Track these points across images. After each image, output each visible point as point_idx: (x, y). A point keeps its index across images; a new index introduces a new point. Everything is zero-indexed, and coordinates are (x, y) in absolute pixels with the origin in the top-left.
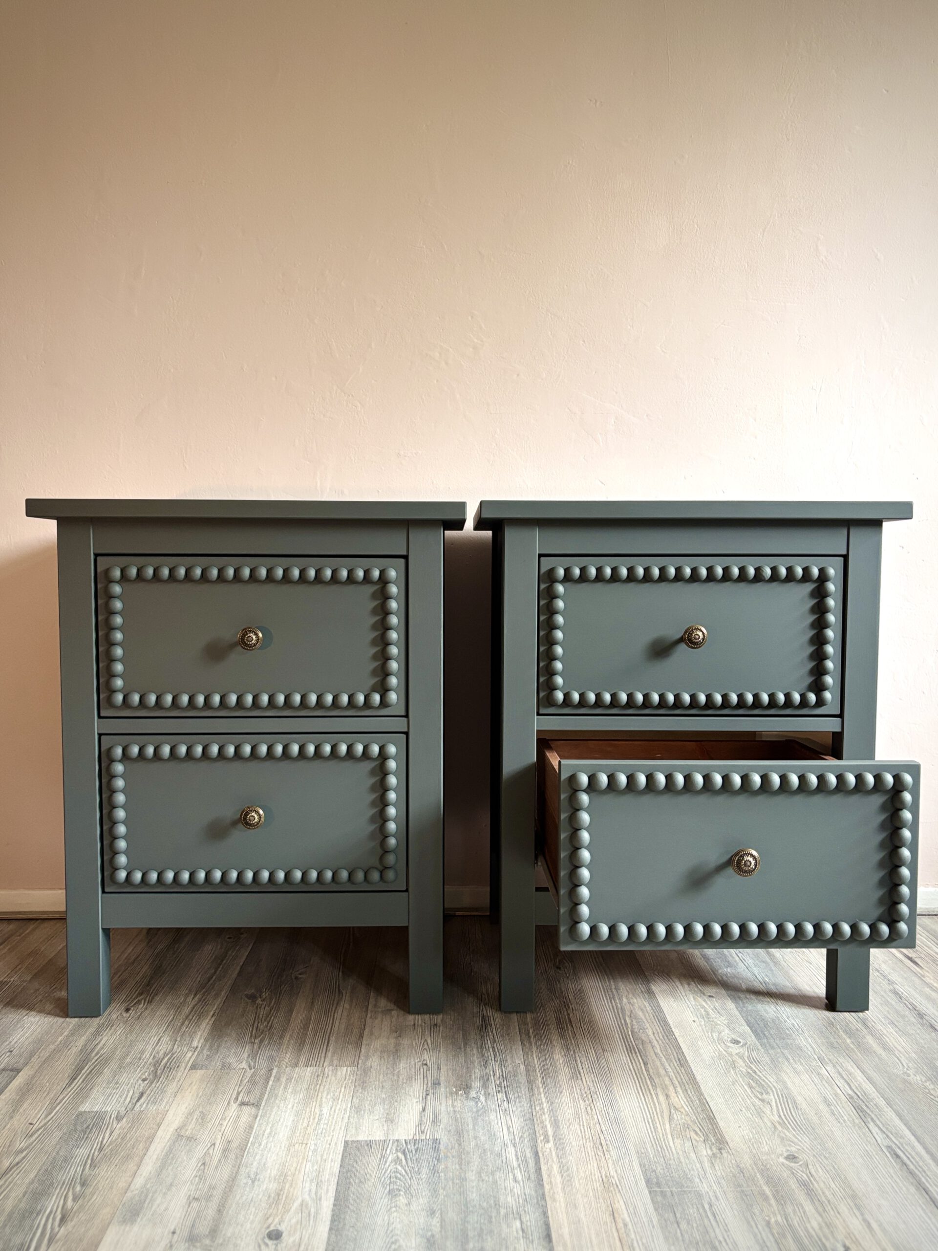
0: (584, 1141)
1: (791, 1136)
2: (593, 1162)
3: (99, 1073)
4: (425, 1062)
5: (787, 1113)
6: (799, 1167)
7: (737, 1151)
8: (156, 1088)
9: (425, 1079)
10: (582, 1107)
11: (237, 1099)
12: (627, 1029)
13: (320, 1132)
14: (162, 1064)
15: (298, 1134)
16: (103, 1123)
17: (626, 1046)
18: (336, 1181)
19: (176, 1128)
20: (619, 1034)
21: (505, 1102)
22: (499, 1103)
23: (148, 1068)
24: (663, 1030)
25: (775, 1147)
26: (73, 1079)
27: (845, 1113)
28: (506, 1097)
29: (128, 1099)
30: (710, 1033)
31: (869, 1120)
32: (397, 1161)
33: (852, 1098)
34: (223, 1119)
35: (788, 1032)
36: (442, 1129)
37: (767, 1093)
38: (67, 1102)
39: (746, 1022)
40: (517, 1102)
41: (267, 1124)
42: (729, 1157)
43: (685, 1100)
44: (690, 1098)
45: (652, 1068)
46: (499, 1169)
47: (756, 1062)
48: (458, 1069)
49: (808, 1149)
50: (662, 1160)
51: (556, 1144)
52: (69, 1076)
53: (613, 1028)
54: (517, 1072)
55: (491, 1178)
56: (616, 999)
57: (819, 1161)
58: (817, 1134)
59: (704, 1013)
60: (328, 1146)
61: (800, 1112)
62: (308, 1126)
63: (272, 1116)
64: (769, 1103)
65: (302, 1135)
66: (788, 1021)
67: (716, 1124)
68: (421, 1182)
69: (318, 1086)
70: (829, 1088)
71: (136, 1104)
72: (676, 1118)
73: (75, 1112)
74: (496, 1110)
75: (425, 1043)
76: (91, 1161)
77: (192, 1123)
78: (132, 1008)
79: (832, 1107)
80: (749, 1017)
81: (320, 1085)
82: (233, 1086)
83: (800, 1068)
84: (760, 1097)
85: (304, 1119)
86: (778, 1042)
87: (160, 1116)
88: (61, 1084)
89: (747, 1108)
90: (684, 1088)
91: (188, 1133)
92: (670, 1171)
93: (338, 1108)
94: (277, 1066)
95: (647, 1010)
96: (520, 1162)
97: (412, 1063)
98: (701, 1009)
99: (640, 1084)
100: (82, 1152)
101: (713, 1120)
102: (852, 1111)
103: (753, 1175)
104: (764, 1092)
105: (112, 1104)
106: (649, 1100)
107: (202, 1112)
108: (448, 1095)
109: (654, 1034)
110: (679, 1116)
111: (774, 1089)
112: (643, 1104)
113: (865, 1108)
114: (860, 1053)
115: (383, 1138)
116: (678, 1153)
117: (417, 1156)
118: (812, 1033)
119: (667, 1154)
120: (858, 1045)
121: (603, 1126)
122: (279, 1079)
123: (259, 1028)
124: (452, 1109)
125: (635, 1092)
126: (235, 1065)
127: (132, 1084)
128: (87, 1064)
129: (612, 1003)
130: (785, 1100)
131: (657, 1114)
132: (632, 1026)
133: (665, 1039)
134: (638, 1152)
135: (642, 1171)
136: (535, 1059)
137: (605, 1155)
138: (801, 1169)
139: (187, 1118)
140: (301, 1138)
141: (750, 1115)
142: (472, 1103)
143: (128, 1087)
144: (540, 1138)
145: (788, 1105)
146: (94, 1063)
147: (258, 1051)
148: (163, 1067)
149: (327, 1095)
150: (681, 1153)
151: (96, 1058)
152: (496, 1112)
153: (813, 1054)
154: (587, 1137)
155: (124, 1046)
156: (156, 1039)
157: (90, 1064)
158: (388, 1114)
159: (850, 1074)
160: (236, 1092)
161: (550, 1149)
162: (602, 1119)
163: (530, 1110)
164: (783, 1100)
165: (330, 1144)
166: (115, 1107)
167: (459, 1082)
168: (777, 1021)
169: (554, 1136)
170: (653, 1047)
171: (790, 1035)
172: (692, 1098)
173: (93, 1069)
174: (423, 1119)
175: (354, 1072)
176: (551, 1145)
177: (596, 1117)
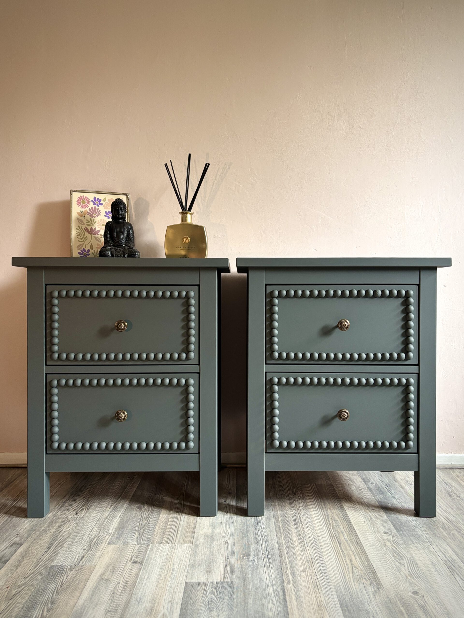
0: (308, 584)
1: (415, 582)
2: (313, 594)
3: (62, 546)
4: (227, 542)
5: (413, 570)
6: (419, 598)
7: (387, 590)
8: (90, 554)
9: (227, 551)
10: (307, 566)
11: (131, 560)
12: (330, 526)
13: (173, 577)
14: (93, 541)
15: (162, 578)
16: (63, 572)
17: (329, 534)
18: (181, 603)
19: (100, 575)
20: (326, 528)
21: (268, 563)
22: (265, 563)
23: (86, 544)
24: (349, 526)
25: (407, 587)
26: (48, 549)
27: (443, 570)
28: (268, 560)
29: (76, 560)
30: (373, 528)
31: (455, 573)
32: (212, 593)
33: (446, 562)
34: (124, 570)
35: (413, 528)
36: (235, 576)
37: (403, 559)
38: (45, 561)
39: (391, 523)
40: (274, 563)
41: (146, 572)
42: (383, 592)
43: (360, 563)
44: (363, 562)
45: (343, 546)
46: (265, 598)
47: (396, 544)
48: (243, 545)
49: (425, 589)
50: (349, 594)
51: (294, 585)
52: (46, 547)
53: (323, 525)
54: (274, 548)
55: (260, 603)
56: (324, 510)
57: (430, 595)
58: (428, 580)
59: (369, 518)
60: (177, 585)
61: (420, 570)
62: (167, 574)
63: (149, 569)
64: (403, 565)
65: (164, 579)
66: (413, 522)
67: (376, 575)
68: (224, 604)
69: (172, 554)
70: (434, 557)
71: (80, 562)
72: (356, 572)
73: (49, 566)
74: (263, 567)
75: (227, 532)
76: (57, 591)
77: (108, 572)
78: (79, 513)
79: (436, 567)
80: (393, 520)
81: (173, 553)
82: (129, 553)
83: (419, 546)
84: (399, 561)
85: (165, 570)
86: (408, 533)
87: (92, 568)
88: (42, 552)
89: (392, 567)
90: (359, 557)
91: (106, 577)
92: (353, 599)
93: (182, 565)
94: (151, 543)
95: (340, 516)
96: (276, 594)
97: (220, 542)
98: (368, 516)
99: (337, 554)
100: (52, 586)
101: (375, 574)
102: (446, 569)
103: (396, 602)
104: (401, 559)
105: (68, 562)
106: (342, 563)
107: (113, 566)
108: (239, 559)
109: (344, 528)
110: (357, 571)
111: (406, 558)
112: (338, 565)
113: (453, 567)
114: (450, 539)
115: (205, 581)
116: (357, 590)
117: (222, 590)
118: (425, 529)
119: (351, 591)
120: (449, 535)
121: (318, 576)
122: (152, 550)
123: (143, 524)
124: (240, 566)
125: (334, 558)
126: (130, 543)
127: (78, 551)
128: (56, 541)
129: (322, 512)
130: (412, 563)
131: (346, 570)
132: (332, 524)
133: (349, 531)
134: (336, 589)
135: (338, 599)
136: (283, 541)
137: (319, 591)
138: (420, 599)
139: (105, 569)
140: (163, 580)
141: (394, 571)
142: (251, 563)
143: (76, 553)
144: (286, 582)
145: (413, 566)
146: (59, 541)
147: (142, 535)
148: (94, 543)
149: (177, 558)
150: (358, 590)
151: (60, 538)
152: (263, 568)
153: (426, 539)
154: (310, 581)
155: (74, 533)
156: (91, 528)
157: (57, 541)
158: (207, 568)
159: (445, 550)
160: (130, 556)
161: (291, 587)
162: (317, 572)
163: (280, 567)
164: (411, 563)
165: (178, 584)
166: (69, 563)
167: (244, 552)
168: (407, 522)
169: (293, 581)
170: (343, 535)
171: (414, 529)
172: (364, 562)
173: (59, 544)
174: (226, 570)
175: (191, 546)
176: (291, 585)
177: (314, 571)
